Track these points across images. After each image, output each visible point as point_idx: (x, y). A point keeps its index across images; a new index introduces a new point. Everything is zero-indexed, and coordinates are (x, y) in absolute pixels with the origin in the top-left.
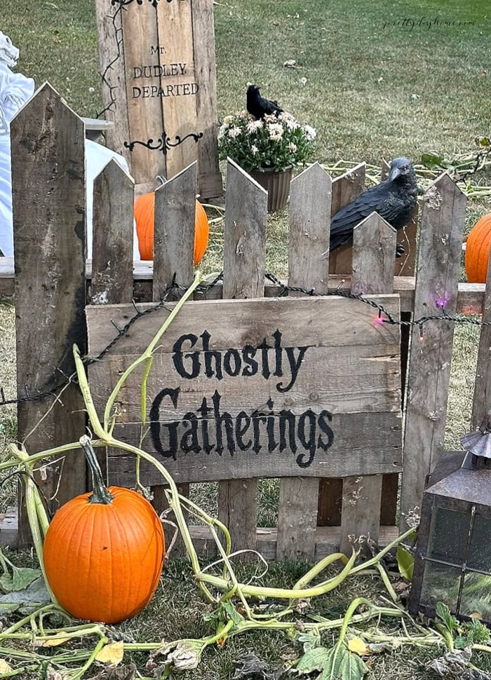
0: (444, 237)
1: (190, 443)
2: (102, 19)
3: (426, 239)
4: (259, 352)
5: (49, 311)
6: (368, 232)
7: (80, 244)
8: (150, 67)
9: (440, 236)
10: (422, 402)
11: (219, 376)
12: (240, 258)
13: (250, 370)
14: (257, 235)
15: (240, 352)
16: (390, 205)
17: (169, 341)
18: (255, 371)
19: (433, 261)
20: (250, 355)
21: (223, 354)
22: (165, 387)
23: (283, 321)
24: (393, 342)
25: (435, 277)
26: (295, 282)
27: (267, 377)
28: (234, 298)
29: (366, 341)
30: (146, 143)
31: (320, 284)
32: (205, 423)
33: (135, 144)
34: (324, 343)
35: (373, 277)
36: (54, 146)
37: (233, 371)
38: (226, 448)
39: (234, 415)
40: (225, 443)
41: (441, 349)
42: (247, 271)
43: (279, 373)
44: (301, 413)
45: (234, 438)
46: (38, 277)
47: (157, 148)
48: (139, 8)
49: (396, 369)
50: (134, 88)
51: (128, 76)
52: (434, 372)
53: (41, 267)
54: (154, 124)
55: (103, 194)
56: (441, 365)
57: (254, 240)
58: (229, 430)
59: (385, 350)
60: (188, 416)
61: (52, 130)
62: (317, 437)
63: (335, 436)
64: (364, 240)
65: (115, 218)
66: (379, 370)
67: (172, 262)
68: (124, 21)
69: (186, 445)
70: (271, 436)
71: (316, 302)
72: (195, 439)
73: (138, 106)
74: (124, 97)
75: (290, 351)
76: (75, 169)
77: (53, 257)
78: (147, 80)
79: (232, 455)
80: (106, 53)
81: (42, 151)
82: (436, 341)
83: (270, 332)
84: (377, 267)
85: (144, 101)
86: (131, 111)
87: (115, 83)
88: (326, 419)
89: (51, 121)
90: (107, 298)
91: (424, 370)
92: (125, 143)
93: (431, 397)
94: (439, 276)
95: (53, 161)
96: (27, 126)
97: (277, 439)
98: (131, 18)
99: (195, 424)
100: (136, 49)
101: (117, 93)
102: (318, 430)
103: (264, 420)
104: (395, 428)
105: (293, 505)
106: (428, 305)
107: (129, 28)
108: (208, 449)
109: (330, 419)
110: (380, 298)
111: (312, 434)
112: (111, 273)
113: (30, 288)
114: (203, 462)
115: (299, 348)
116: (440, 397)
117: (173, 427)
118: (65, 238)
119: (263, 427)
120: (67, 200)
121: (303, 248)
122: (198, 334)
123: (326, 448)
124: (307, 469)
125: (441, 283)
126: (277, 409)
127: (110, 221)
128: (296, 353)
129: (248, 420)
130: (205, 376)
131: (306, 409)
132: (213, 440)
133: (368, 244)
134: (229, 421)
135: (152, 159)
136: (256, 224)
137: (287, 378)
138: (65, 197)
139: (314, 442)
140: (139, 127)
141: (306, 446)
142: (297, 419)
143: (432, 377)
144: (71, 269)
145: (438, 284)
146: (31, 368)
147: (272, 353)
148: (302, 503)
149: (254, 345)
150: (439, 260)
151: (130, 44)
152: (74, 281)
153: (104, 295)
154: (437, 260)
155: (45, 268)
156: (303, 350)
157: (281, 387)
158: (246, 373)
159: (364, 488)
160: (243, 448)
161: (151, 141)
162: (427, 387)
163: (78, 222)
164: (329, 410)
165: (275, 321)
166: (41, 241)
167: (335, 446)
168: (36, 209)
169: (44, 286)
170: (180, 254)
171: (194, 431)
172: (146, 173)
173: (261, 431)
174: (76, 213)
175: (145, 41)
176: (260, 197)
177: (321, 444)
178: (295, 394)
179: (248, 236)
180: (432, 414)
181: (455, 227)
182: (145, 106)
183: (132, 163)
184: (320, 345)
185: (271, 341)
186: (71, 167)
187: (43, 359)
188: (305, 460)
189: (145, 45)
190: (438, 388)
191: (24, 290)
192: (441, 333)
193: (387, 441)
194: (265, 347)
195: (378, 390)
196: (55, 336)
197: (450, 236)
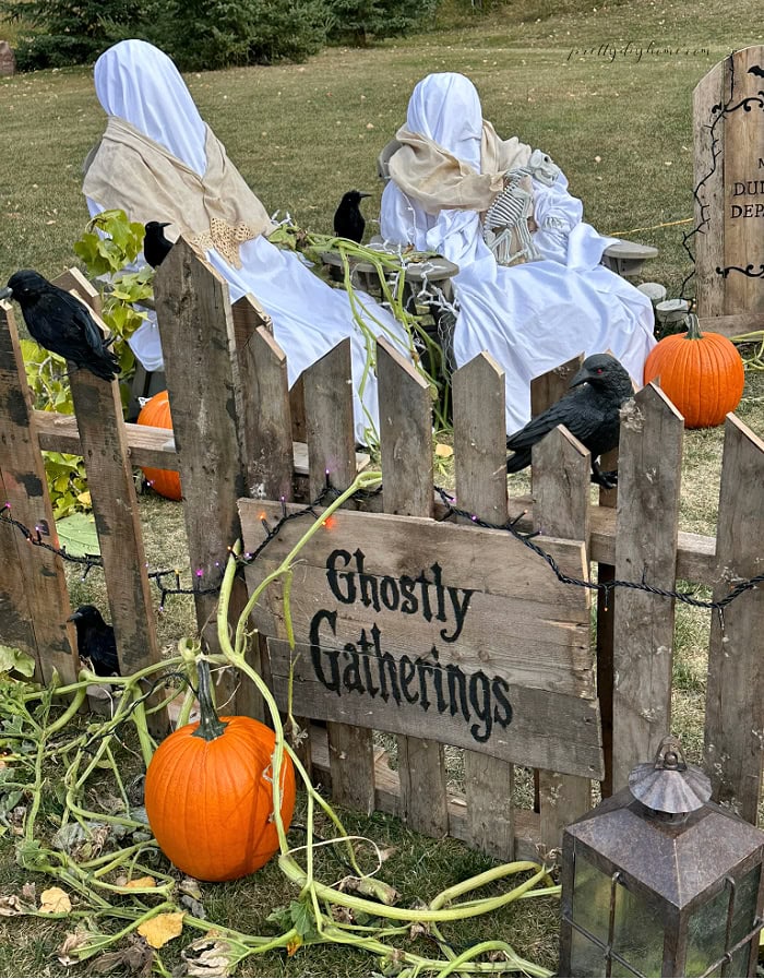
0: (651, 472)
1: (352, 680)
2: (698, 128)
3: (626, 472)
4: (418, 586)
5: (212, 497)
6: (549, 452)
7: (233, 425)
8: (756, 182)
9: (645, 470)
10: (632, 692)
11: (377, 608)
12: (399, 465)
13: (410, 606)
14: (415, 438)
15: (397, 581)
16: (583, 419)
17: (322, 554)
18: (415, 609)
19: (637, 503)
20: (408, 588)
21: (379, 581)
22: (322, 608)
23: (442, 553)
24: (577, 606)
25: (641, 526)
26: (464, 505)
27: (429, 620)
28: (396, 513)
29: (543, 598)
30: (744, 269)
31: (493, 512)
32: (366, 660)
33: (731, 270)
34: (492, 589)
35: (558, 512)
36: (196, 309)
37: (392, 604)
38: (391, 695)
39: (397, 657)
40: (390, 689)
41: (655, 625)
42: (408, 481)
43: (442, 617)
44: (472, 673)
45: (399, 684)
46: (198, 457)
47: (758, 275)
48: (746, 115)
49: (583, 643)
50: (733, 207)
51: (727, 193)
52: (646, 655)
53: (199, 446)
54: (756, 247)
55: (250, 369)
56: (655, 647)
57: (412, 444)
58: (393, 675)
59: (567, 613)
60: (349, 647)
61: (192, 290)
62: (492, 708)
63: (514, 711)
64: (544, 462)
65: (265, 399)
66: (561, 640)
67: (327, 459)
68: (728, 131)
69: (349, 681)
70: (440, 694)
71: (478, 535)
72: (357, 676)
73: (738, 227)
74: (720, 217)
75: (453, 592)
76: (219, 338)
77: (209, 436)
78: (750, 197)
79: (399, 705)
80: (702, 168)
81: (185, 314)
82: (647, 614)
83: (428, 565)
84: (563, 500)
85: (745, 221)
86: (728, 233)
87: (710, 200)
88: (502, 688)
89: (190, 279)
90: (265, 491)
91: (633, 650)
92: (718, 270)
93: (645, 688)
94: (646, 524)
95: (197, 327)
96: (168, 284)
97: (447, 698)
98: (735, 126)
99: (356, 657)
100: (739, 163)
101: (711, 212)
102: (493, 700)
103: (430, 671)
104: (588, 721)
105: (481, 783)
106: (633, 563)
107: (732, 138)
108: (373, 692)
109: (507, 690)
110: (556, 544)
111: (487, 703)
112: (267, 463)
113: (192, 469)
114: (369, 705)
115: (464, 591)
116: (656, 691)
117: (333, 656)
118: (218, 417)
119: (430, 680)
120: (214, 373)
121: (470, 461)
122: (352, 552)
123: (505, 724)
124: (484, 745)
125: (649, 535)
126: (444, 661)
127: (260, 401)
128: (461, 596)
129: (412, 667)
130: (362, 603)
131: (477, 669)
132: (376, 683)
133: (549, 467)
134: (392, 665)
135: (751, 287)
136: (415, 425)
137: (451, 625)
138: (213, 369)
139: (490, 713)
140: (736, 251)
141: (482, 716)
142: (468, 679)
143: (644, 662)
144: (228, 453)
145: (645, 536)
146: (203, 556)
147: (432, 590)
148: (491, 784)
149: (413, 576)
150: (644, 502)
151: (732, 157)
152: (232, 467)
153: (261, 487)
154: (642, 502)
155: (203, 448)
156: (468, 593)
157: (446, 635)
158: (405, 609)
159: (564, 786)
160: (410, 700)
161: (751, 267)
162: (639, 674)
163: (229, 400)
164: (503, 677)
165: (434, 551)
166: (196, 416)
167: (514, 724)
168: (188, 380)
169: (204, 467)
170: (335, 451)
171: (355, 666)
172: (742, 304)
173: (427, 683)
174: (225, 389)
175: (752, 153)
176: (416, 391)
177: (498, 718)
178: (462, 648)
179: (406, 438)
180: (646, 712)
181: (665, 460)
182: (745, 227)
183: (725, 291)
184: (487, 592)
185: (430, 576)
186: (214, 335)
187: (213, 550)
188: (482, 732)
189: (751, 157)
190: (654, 678)
191: (186, 470)
192: (652, 603)
193: (579, 735)
194: (423, 580)
195: (561, 665)
196: (221, 525)
197: (658, 470)
